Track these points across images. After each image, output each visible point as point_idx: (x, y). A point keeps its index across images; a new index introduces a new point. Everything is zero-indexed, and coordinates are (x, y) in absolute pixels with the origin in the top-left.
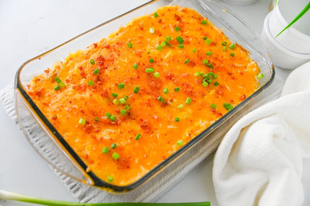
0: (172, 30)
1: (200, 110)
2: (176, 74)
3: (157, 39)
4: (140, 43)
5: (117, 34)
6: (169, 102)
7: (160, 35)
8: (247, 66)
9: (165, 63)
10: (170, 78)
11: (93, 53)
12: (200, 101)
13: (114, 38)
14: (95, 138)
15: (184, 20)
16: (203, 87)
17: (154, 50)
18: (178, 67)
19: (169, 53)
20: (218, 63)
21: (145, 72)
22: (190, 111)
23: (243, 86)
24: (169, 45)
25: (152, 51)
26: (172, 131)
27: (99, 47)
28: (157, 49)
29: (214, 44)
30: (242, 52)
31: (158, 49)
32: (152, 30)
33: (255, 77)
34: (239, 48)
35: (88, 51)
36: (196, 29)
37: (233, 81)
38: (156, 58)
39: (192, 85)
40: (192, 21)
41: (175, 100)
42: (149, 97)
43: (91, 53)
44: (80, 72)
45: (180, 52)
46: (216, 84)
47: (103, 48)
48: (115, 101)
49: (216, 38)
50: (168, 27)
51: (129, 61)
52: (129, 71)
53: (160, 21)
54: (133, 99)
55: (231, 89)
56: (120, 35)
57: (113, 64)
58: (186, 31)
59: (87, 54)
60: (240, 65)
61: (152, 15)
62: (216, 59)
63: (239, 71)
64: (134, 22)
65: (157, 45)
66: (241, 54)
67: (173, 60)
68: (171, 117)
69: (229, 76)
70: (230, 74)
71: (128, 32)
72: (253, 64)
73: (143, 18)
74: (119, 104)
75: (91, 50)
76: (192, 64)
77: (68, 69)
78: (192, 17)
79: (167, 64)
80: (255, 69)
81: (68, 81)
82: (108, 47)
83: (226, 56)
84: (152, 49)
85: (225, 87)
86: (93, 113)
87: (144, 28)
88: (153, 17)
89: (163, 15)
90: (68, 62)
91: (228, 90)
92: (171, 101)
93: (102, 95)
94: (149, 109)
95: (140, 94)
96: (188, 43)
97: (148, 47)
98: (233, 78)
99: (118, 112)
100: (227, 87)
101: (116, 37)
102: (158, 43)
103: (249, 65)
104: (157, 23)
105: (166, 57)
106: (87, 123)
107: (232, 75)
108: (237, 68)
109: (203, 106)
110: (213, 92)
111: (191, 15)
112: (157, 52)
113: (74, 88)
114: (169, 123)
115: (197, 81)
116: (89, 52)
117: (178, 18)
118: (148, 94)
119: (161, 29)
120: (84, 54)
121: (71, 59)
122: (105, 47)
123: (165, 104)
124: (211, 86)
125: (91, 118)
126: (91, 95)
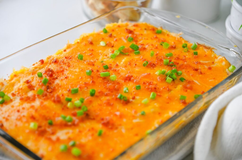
0: (125, 41)
1: (168, 103)
2: (135, 75)
3: (110, 50)
4: (91, 55)
5: (65, 51)
6: (131, 100)
7: (113, 46)
8: (214, 62)
9: (121, 68)
10: (129, 79)
11: (40, 69)
12: (166, 96)
13: (61, 54)
14: (50, 139)
15: (136, 33)
16: (168, 83)
17: (108, 59)
18: (137, 69)
19: (125, 60)
20: (181, 63)
21: (100, 77)
22: (156, 105)
23: (214, 79)
24: (123, 53)
25: (105, 60)
26: (138, 125)
27: (46, 63)
28: (110, 58)
29: (173, 48)
30: (206, 50)
31: (112, 57)
32: (102, 44)
33: (225, 70)
34: (202, 47)
35: (34, 68)
36: (151, 38)
37: (201, 75)
38: (111, 65)
39: (155, 82)
40: (145, 32)
41: (137, 97)
42: (108, 98)
43: (38, 69)
44: (27, 85)
45: (136, 57)
46: (181, 80)
47: (50, 64)
48: (69, 105)
49: (174, 43)
50: (120, 39)
51: (81, 70)
52: (82, 78)
53: (111, 36)
54: (90, 102)
55: (200, 83)
56: (68, 51)
57: (63, 74)
58: (140, 40)
59: (34, 70)
60: (207, 62)
61: (101, 32)
62: (178, 58)
63: (206, 67)
64: (83, 39)
65: (110, 55)
66: (205, 52)
67: (130, 64)
68: (136, 112)
69: (196, 72)
70: (197, 70)
71: (77, 47)
72: (220, 59)
73: (92, 35)
74: (75, 108)
75: (38, 66)
76: (152, 65)
77: (13, 85)
78: (145, 29)
79: (124, 69)
80: (224, 63)
81: (13, 95)
82: (56, 62)
83: (188, 56)
84: (105, 58)
85: (193, 81)
86: (45, 118)
87: (94, 43)
88: (102, 33)
89: (113, 30)
90: (12, 79)
91: (197, 84)
92: (134, 98)
93: (54, 101)
94: (110, 108)
95: (97, 97)
96: (145, 49)
97: (101, 58)
98: (201, 73)
99: (75, 115)
100: (196, 81)
101: (65, 53)
102: (111, 53)
103: (216, 60)
104: (107, 38)
105: (122, 63)
106: (39, 127)
107: (199, 70)
108: (204, 64)
109: (170, 99)
110: (180, 87)
111: (143, 28)
112: (111, 60)
113: (21, 99)
114: (134, 117)
115: (159, 78)
116: (36, 68)
117: (130, 32)
118: (107, 95)
119: (112, 42)
120: (30, 70)
121: (15, 76)
122: (52, 62)
123: (126, 102)
124: (176, 82)
125: (44, 123)
126: (42, 103)
